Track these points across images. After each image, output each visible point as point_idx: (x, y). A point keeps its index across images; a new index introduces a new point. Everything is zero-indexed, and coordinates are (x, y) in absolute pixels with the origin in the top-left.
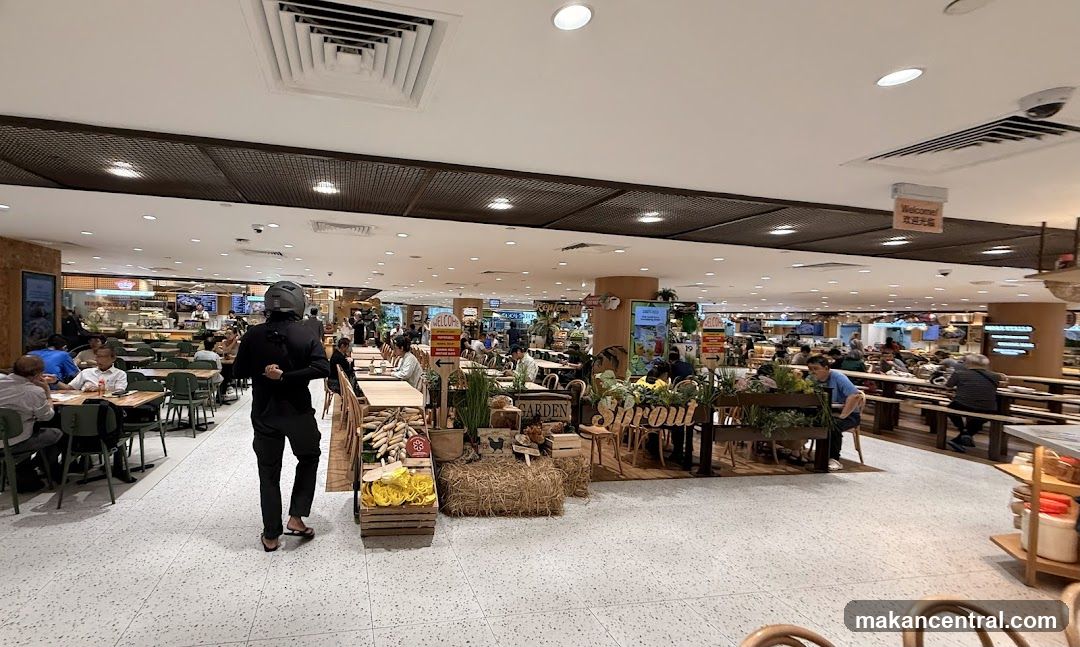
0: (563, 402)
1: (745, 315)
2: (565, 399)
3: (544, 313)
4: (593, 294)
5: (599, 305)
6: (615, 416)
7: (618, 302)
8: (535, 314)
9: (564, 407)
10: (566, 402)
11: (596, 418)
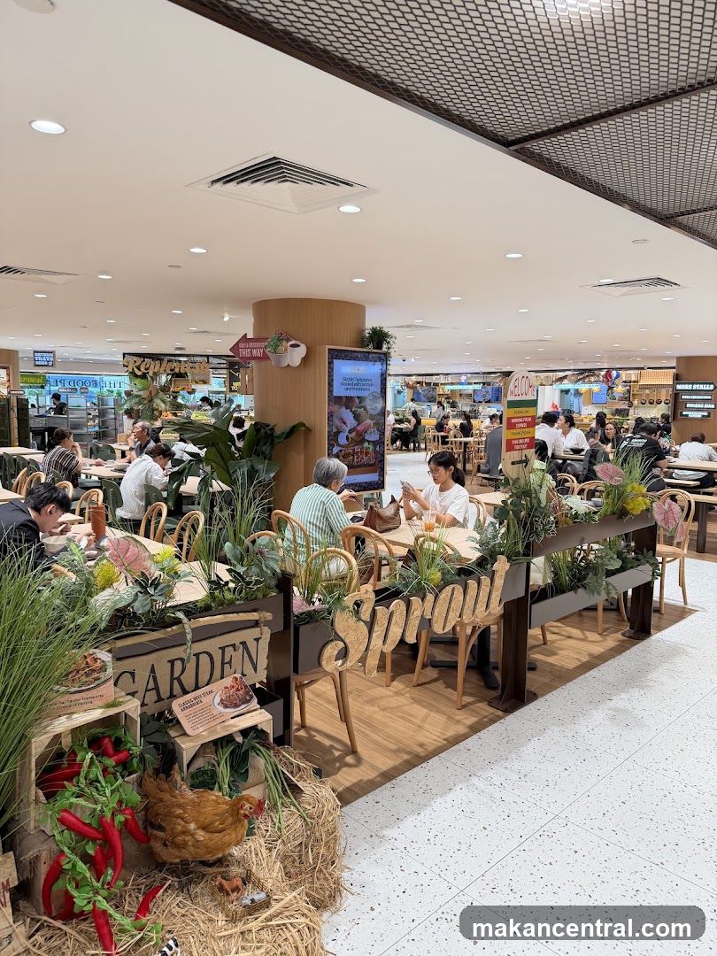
0: (248, 635)
1: (420, 379)
2: (256, 624)
3: (144, 376)
4: (250, 336)
5: (265, 357)
6: (370, 632)
7: (301, 351)
8: (127, 379)
9: (252, 646)
10: (255, 632)
11: (332, 650)
